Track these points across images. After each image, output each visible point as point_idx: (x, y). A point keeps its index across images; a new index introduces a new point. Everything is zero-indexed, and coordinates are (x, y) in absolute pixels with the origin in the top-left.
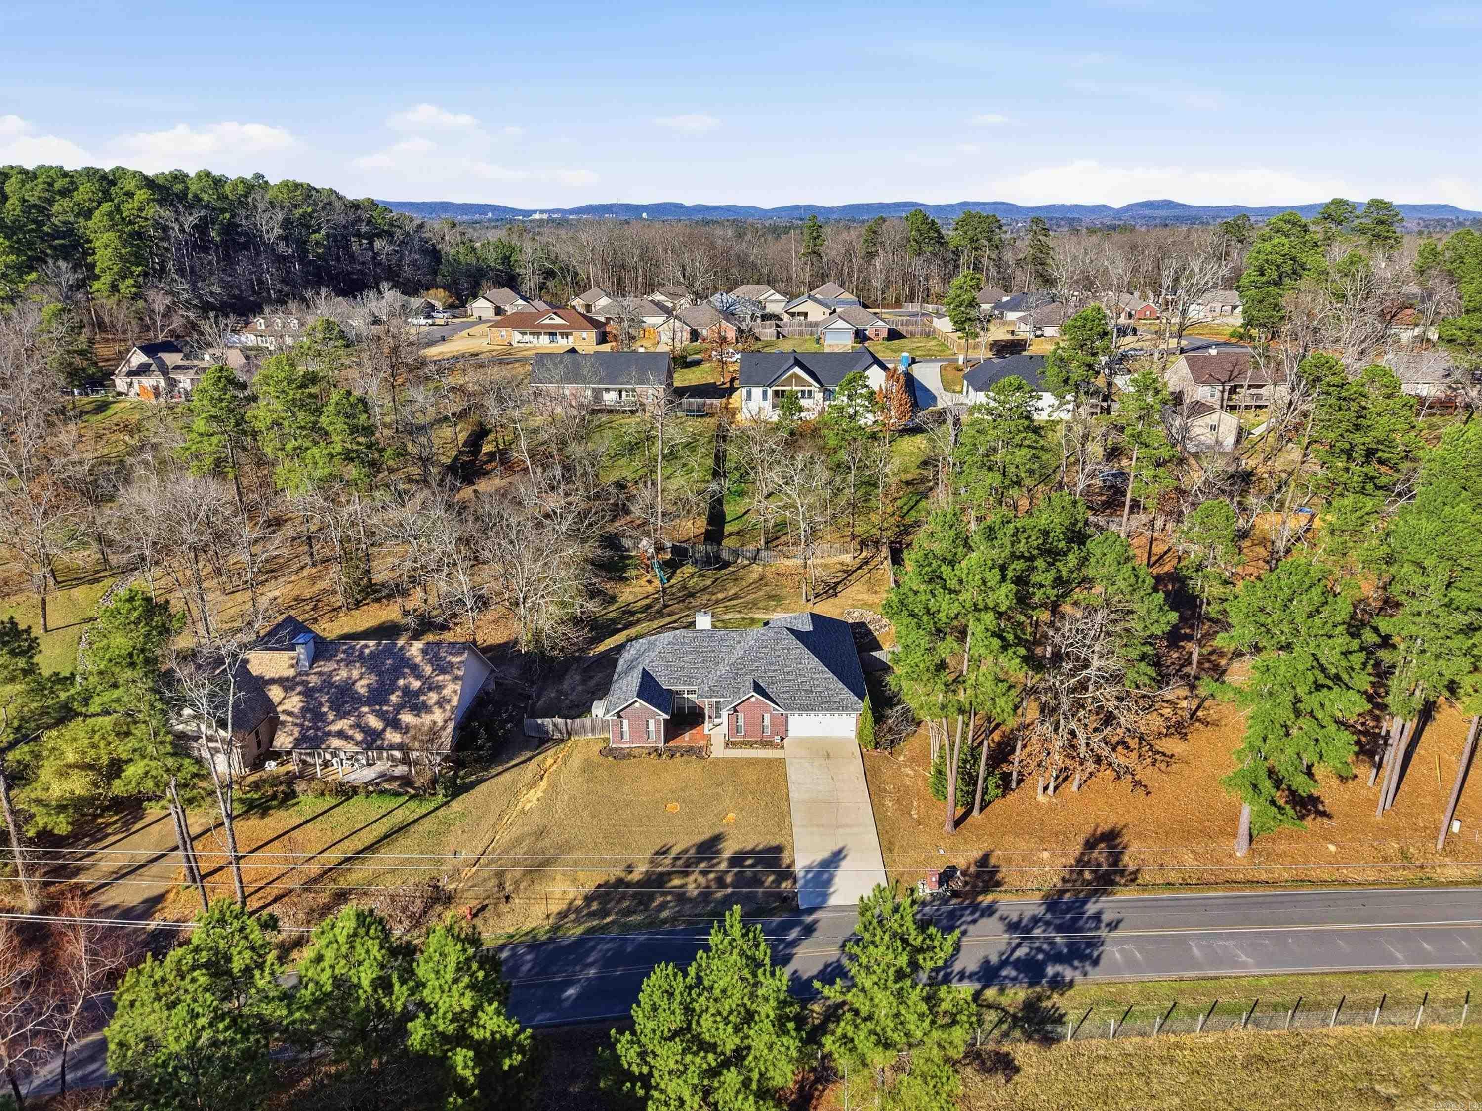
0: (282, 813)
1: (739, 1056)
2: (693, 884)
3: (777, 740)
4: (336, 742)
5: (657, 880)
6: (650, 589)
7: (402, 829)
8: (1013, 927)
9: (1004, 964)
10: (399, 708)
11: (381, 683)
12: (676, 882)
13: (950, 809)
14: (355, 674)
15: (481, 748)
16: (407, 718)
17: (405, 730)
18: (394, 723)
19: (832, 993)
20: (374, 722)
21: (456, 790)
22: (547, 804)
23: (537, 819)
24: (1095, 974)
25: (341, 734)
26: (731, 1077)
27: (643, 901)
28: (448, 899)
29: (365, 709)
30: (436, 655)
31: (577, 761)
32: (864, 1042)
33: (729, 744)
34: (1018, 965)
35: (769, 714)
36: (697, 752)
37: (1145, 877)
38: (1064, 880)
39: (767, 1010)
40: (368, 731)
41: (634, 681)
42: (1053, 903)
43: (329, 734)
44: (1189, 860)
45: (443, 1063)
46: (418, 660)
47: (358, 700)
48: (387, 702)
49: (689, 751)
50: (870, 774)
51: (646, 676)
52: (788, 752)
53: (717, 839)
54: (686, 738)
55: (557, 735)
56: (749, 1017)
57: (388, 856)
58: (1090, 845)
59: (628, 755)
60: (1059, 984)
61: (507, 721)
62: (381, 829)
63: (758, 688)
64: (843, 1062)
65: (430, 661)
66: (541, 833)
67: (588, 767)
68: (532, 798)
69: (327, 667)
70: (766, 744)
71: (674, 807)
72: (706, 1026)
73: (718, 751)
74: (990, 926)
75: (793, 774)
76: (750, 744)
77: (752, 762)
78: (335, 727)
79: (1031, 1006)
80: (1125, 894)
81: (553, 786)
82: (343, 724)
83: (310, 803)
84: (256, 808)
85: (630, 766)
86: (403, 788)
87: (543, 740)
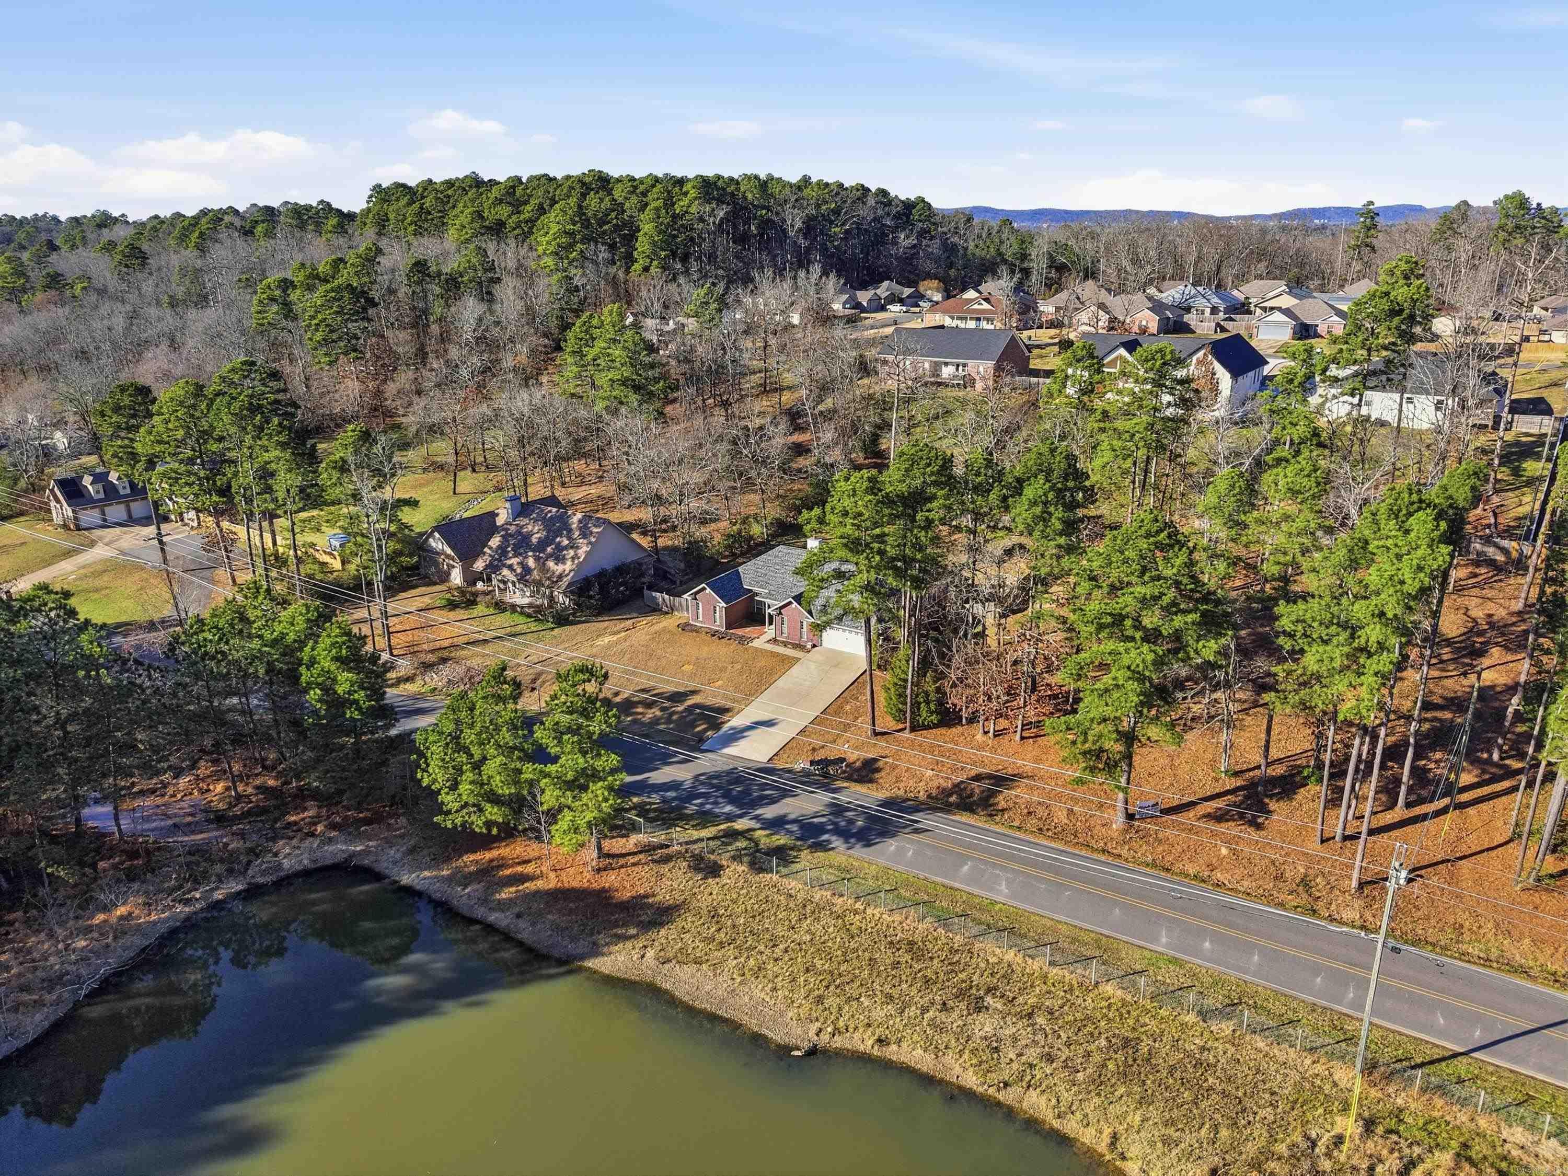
0: (462, 611)
2: (650, 714)
3: (809, 646)
4: (505, 572)
5: (630, 705)
7: (514, 635)
9: (794, 821)
10: (549, 556)
11: (547, 537)
12: (640, 710)
14: (536, 530)
15: (591, 597)
16: (550, 564)
17: (546, 571)
18: (542, 566)
20: (531, 563)
21: (564, 622)
24: (859, 852)
25: (510, 567)
29: (530, 554)
30: (586, 526)
31: (659, 626)
35: (806, 622)
36: (743, 640)
38: (929, 796)
40: (526, 568)
43: (504, 565)
46: (574, 526)
47: (529, 546)
48: (543, 551)
49: (738, 638)
50: (857, 685)
51: (733, 574)
52: (807, 656)
53: (693, 692)
54: (746, 630)
55: (665, 609)
58: (975, 779)
59: (697, 630)
61: (621, 584)
63: (799, 597)
65: (580, 529)
68: (608, 639)
69: (523, 521)
70: (799, 647)
71: (688, 667)
73: (759, 643)
75: (796, 669)
76: (786, 644)
77: (777, 654)
78: (509, 562)
81: (627, 636)
82: (514, 561)
83: (480, 609)
84: (452, 605)
85: (688, 637)
86: (535, 613)
87: (654, 609)
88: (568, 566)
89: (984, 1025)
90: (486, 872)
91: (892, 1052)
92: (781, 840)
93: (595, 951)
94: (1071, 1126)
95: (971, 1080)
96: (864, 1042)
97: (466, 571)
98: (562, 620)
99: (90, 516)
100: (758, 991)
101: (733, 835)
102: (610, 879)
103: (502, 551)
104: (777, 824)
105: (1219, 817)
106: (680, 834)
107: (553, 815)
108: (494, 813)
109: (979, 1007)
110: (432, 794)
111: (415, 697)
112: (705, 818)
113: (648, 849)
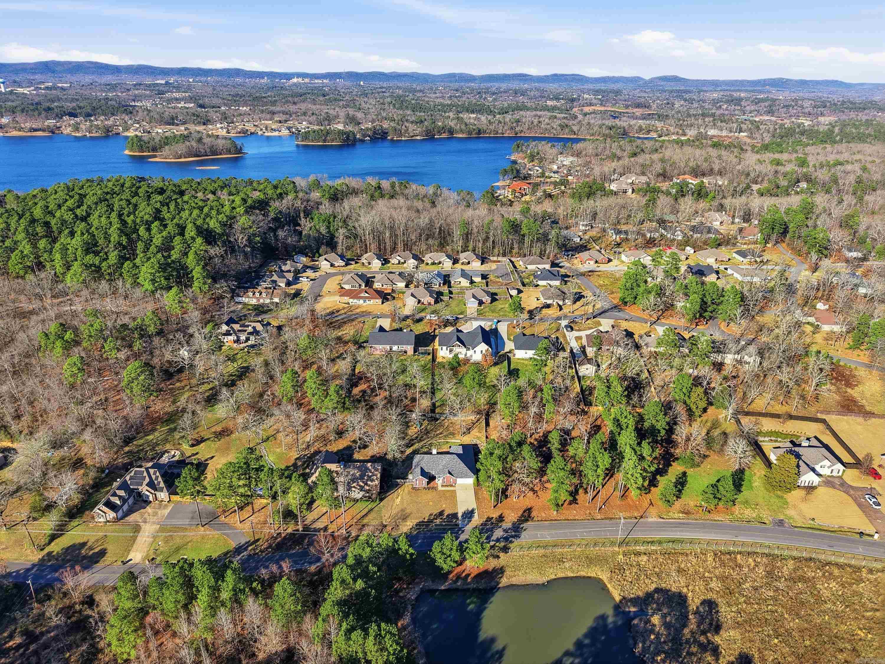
1: (450, 556)
2: (438, 521)
3: (454, 485)
4: (353, 489)
5: (430, 521)
6: (416, 430)
7: (372, 510)
8: (504, 530)
9: (501, 538)
10: (367, 480)
11: (362, 474)
12: (435, 521)
13: (493, 503)
14: (356, 472)
15: (386, 488)
16: (369, 483)
17: (369, 486)
18: (366, 484)
19: (466, 545)
20: (361, 484)
21: (381, 500)
22: (402, 502)
23: (401, 507)
24: (519, 540)
25: (354, 487)
26: (449, 559)
27: (427, 526)
28: (385, 526)
29: (359, 481)
31: (406, 490)
32: (471, 553)
33: (442, 486)
34: (504, 538)
35: (452, 479)
36: (435, 488)
37: (535, 519)
38: (517, 519)
39: (455, 548)
40: (360, 486)
41: (418, 470)
42: (514, 524)
44: (544, 515)
45: (405, 556)
46: (370, 468)
47: (357, 478)
48: (364, 479)
49: (433, 488)
50: (476, 493)
51: (422, 469)
52: (457, 488)
53: (443, 511)
54: (432, 484)
55: (401, 484)
56: (451, 549)
57: (370, 516)
58: (524, 512)
59: (418, 489)
60: (511, 542)
61: (390, 481)
62: (366, 510)
63: (450, 473)
64: (467, 557)
65: (373, 468)
66: (403, 510)
67: (409, 493)
68: (398, 501)
69: (349, 470)
70: (451, 486)
71: (431, 503)
72: (445, 550)
73: (440, 488)
74: (500, 530)
75: (458, 494)
76: (447, 486)
77: (448, 491)
79: (505, 546)
80: (529, 523)
81: (402, 498)
82: (354, 484)
85: (419, 492)
86: (368, 499)
87: (397, 485)
89: (567, 565)
92: (502, 544)
93: (498, 583)
94: (590, 575)
95: (573, 575)
100: (529, 577)
104: (498, 540)
109: (563, 562)
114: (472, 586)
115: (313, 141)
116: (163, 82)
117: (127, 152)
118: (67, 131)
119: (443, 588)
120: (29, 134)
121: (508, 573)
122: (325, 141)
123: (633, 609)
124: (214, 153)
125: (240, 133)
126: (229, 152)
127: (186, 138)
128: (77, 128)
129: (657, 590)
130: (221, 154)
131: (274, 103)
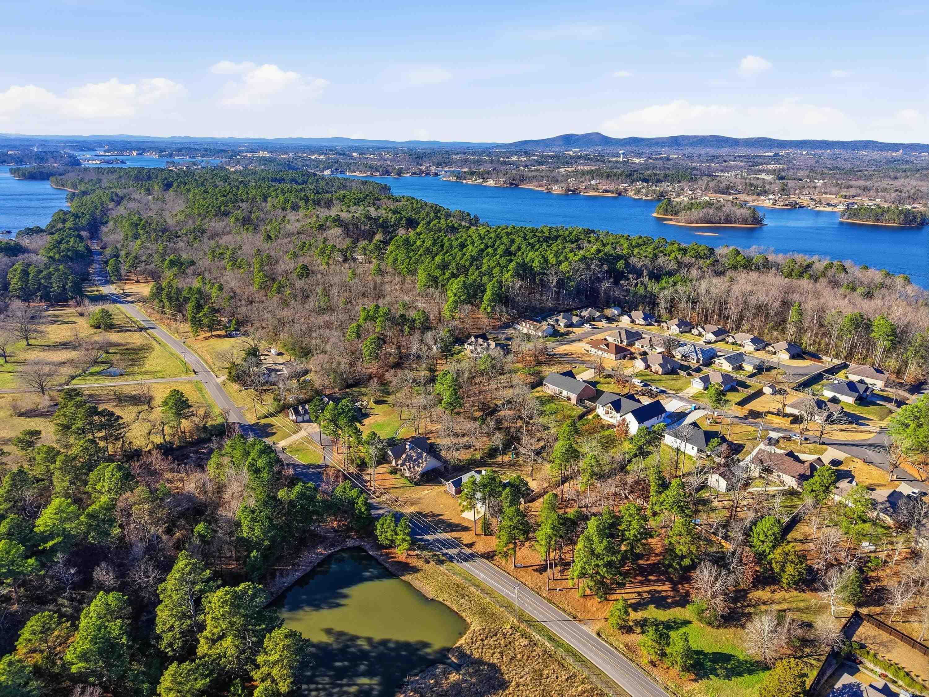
0: (394, 475)
2: (430, 519)
4: (405, 466)
6: (507, 459)
7: (404, 487)
9: (449, 555)
10: (416, 465)
12: (428, 517)
14: (414, 455)
15: (425, 478)
17: (414, 469)
18: (414, 467)
22: (427, 494)
23: (421, 496)
24: (458, 564)
25: (407, 465)
28: (397, 501)
31: (440, 489)
37: (493, 561)
38: (480, 554)
40: (410, 466)
42: (473, 553)
47: (412, 460)
48: (415, 463)
53: (441, 515)
55: (443, 483)
57: (398, 490)
59: (448, 494)
60: (451, 561)
61: (433, 475)
62: (401, 485)
65: (425, 458)
66: (419, 499)
68: (426, 492)
69: (412, 452)
83: (398, 476)
84: (391, 473)
85: (445, 496)
86: (411, 480)
87: (440, 483)
88: (420, 469)
89: (462, 601)
90: (387, 554)
91: (445, 603)
92: (444, 558)
93: (403, 575)
94: (467, 619)
95: (455, 609)
96: (441, 600)
97: (396, 462)
98: (416, 484)
99: (300, 419)
100: (427, 587)
101: (435, 555)
102: (408, 561)
103: (405, 459)
104: (445, 554)
105: (535, 570)
106: (426, 553)
107: (398, 546)
108: (387, 542)
109: (463, 598)
110: (377, 536)
111: (379, 503)
112: (432, 550)
113: (417, 555)
114: (387, 565)
115: (861, 220)
116: (771, 154)
117: (655, 215)
118: (631, 194)
119: (371, 553)
120: (601, 194)
121: (419, 575)
122: (877, 220)
123: (454, 659)
124: (728, 221)
125: (787, 205)
126: (745, 221)
127: (709, 204)
128: (638, 191)
129: (492, 666)
130: (735, 223)
131: (868, 178)
